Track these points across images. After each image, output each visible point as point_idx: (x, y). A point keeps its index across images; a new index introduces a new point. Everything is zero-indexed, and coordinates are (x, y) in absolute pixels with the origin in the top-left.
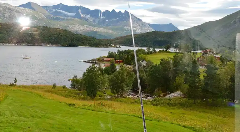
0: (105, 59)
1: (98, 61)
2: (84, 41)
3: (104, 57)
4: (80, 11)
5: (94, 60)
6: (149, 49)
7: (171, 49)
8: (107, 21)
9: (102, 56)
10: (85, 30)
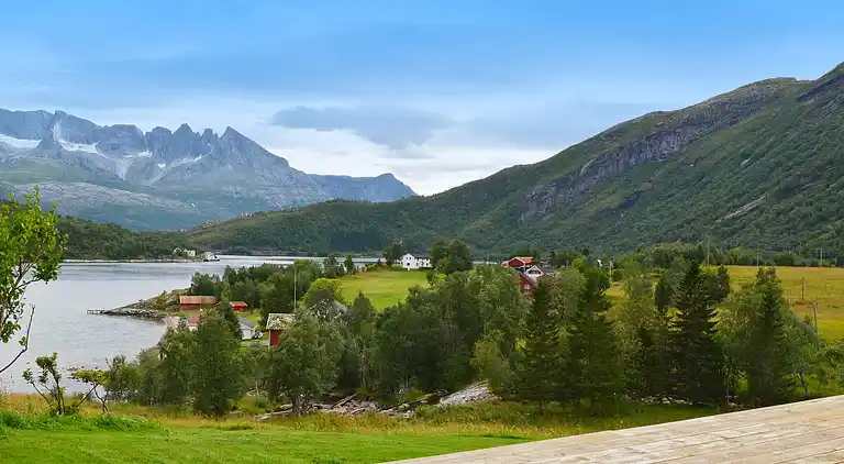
0: (183, 299)
1: (155, 307)
2: (85, 242)
3: (176, 293)
4: (57, 129)
5: (142, 305)
6: (333, 261)
7: (405, 257)
8: (162, 166)
9: (169, 292)
10: (82, 201)
